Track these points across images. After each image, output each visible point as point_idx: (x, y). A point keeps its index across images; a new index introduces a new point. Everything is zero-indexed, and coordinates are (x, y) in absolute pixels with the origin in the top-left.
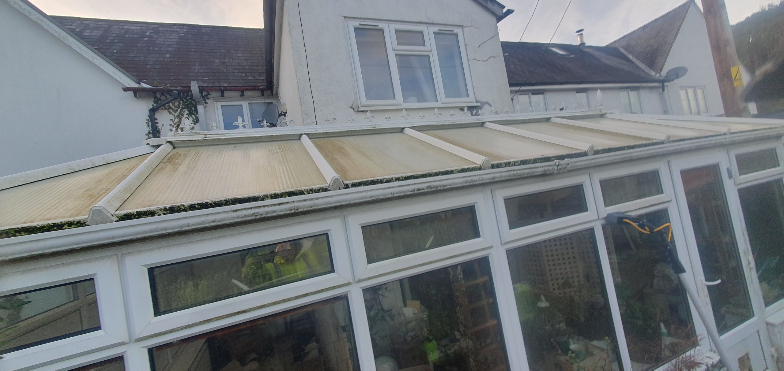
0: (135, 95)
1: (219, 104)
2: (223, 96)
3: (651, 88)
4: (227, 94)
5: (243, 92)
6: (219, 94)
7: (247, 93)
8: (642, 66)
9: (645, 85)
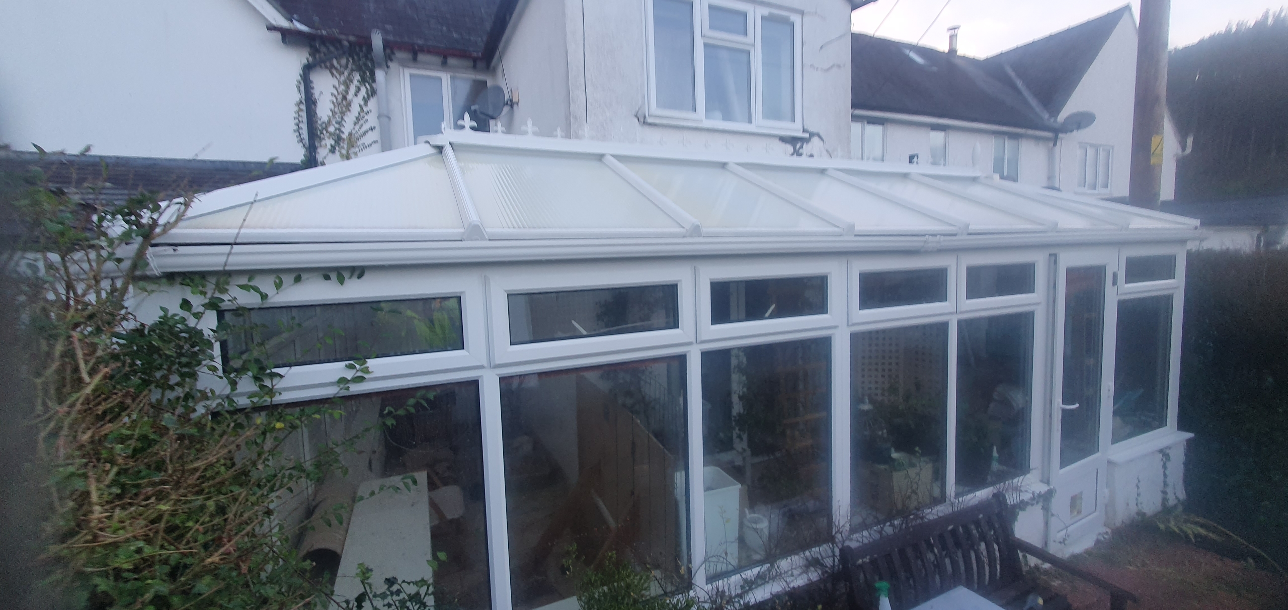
0: (284, 40)
1: (407, 72)
2: (415, 59)
3: (1037, 139)
4: (421, 57)
5: (445, 57)
6: (410, 56)
7: (451, 61)
8: (1033, 102)
9: (1031, 132)
